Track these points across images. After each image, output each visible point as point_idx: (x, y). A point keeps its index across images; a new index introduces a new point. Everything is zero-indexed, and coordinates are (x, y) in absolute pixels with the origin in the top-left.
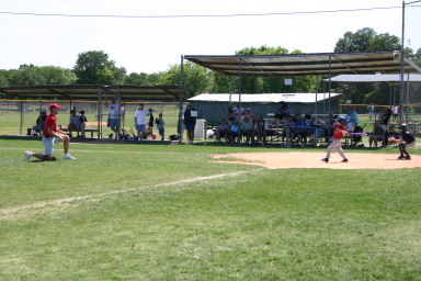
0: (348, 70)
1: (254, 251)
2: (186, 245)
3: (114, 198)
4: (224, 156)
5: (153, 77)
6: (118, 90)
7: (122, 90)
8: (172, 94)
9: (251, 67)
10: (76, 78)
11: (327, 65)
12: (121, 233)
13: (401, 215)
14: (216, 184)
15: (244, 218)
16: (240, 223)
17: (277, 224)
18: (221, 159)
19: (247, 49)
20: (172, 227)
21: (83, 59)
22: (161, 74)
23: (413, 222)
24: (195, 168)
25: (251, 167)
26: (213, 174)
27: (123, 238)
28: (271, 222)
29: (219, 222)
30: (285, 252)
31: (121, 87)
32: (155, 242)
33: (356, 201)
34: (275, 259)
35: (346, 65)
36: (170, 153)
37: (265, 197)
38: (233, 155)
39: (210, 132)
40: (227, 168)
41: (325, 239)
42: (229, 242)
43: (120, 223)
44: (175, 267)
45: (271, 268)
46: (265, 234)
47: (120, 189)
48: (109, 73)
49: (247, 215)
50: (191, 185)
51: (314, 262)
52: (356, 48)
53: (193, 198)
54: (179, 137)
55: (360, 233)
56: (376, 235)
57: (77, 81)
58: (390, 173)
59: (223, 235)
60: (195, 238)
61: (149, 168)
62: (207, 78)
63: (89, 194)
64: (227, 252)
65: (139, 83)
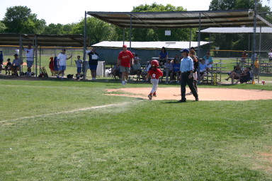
0: (215, 24)
1: (122, 162)
2: (74, 157)
3: (24, 122)
4: (115, 90)
5: (67, 28)
6: (35, 38)
7: (39, 38)
8: (78, 41)
9: (140, 21)
10: (5, 28)
11: (198, 20)
12: (25, 149)
13: (238, 136)
14: (105, 112)
15: (121, 138)
16: (116, 142)
17: (144, 142)
18: (113, 93)
19: (142, 6)
20: (64, 144)
21: (11, 12)
22: (73, 25)
23: (246, 141)
24: (90, 100)
25: (134, 98)
26: (104, 104)
27: (27, 153)
28: (140, 140)
29: (102, 140)
30: (145, 163)
31: (38, 36)
32: (50, 155)
33: (208, 125)
34: (137, 168)
35: (213, 20)
36: (74, 88)
37: (139, 122)
38: (122, 89)
39: (108, 71)
40: (116, 99)
41: (178, 153)
42: (105, 155)
43: (26, 141)
44: (62, 174)
45: (133, 174)
46: (134, 150)
47: (30, 115)
48: (32, 24)
49: (123, 136)
50: (85, 112)
51: (165, 170)
52: (226, 6)
53: (85, 122)
54: (84, 76)
55: (204, 149)
56: (217, 150)
57: (6, 30)
58: (239, 104)
59: (102, 150)
60: (81, 152)
61: (56, 99)
62: (110, 28)
63: (5, 119)
64: (103, 162)
65: (56, 32)
